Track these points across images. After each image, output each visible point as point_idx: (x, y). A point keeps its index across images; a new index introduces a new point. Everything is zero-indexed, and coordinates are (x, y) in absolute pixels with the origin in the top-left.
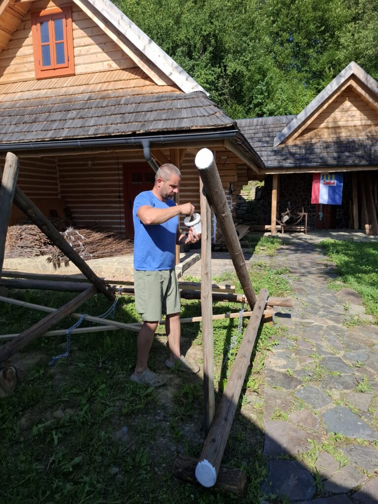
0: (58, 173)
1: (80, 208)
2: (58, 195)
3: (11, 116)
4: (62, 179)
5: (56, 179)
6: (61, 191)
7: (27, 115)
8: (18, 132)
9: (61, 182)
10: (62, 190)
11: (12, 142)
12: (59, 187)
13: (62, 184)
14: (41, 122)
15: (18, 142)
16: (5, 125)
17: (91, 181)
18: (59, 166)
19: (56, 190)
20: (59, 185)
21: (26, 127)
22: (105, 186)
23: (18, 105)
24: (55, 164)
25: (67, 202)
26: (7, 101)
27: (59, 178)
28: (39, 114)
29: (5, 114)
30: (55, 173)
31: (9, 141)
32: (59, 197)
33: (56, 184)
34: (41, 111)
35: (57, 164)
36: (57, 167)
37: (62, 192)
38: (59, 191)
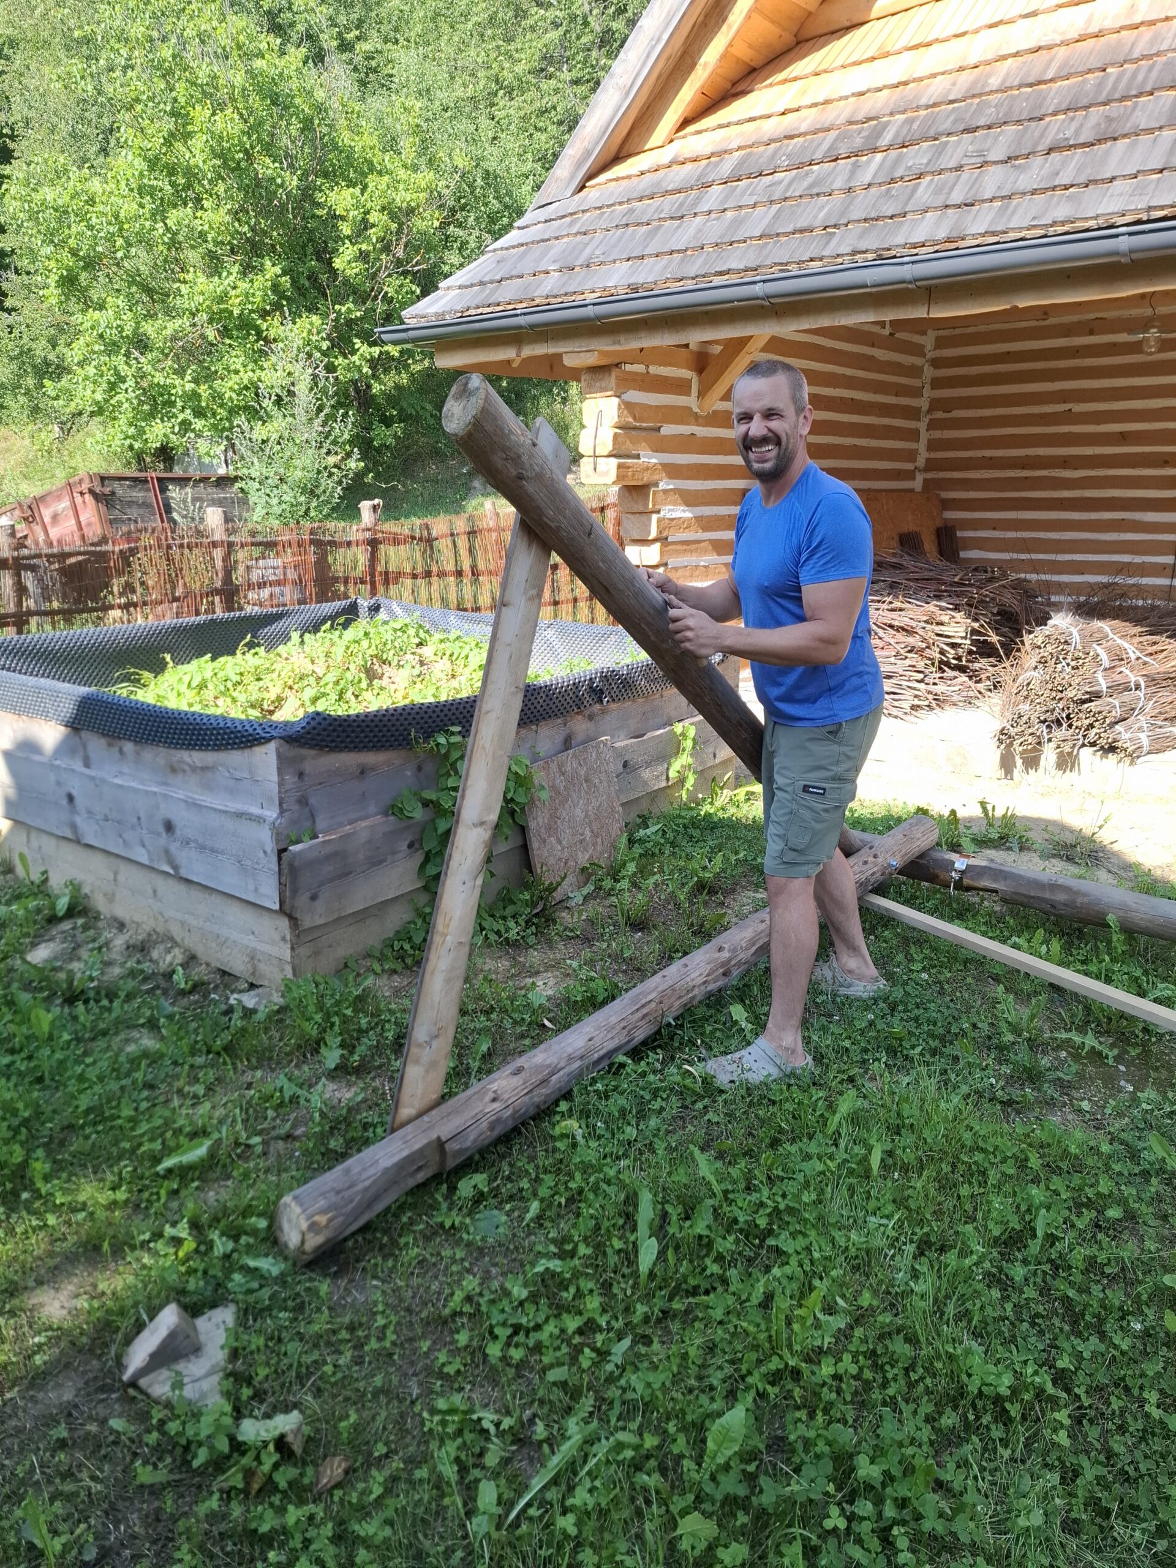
0: (927, 392)
1: (995, 525)
2: (914, 479)
3: (975, 129)
4: (939, 415)
5: (913, 413)
6: (927, 460)
7: (1055, 113)
8: (1034, 192)
9: (933, 425)
10: (933, 455)
11: (1012, 235)
12: (922, 446)
13: (938, 434)
14: (1150, 131)
15: (1042, 232)
16: (959, 168)
17: (1069, 417)
18: (936, 363)
19: (911, 455)
20: (924, 436)
21: (1071, 166)
22: (1124, 438)
23: (994, 82)
24: (924, 356)
25: (947, 505)
26: (934, 76)
27: (929, 411)
28: (1123, 98)
29: (942, 128)
30: (917, 393)
31: (994, 234)
32: (917, 484)
33: (914, 435)
34: (1129, 86)
35: (929, 355)
36: (929, 372)
37: (931, 465)
38: (921, 462)
